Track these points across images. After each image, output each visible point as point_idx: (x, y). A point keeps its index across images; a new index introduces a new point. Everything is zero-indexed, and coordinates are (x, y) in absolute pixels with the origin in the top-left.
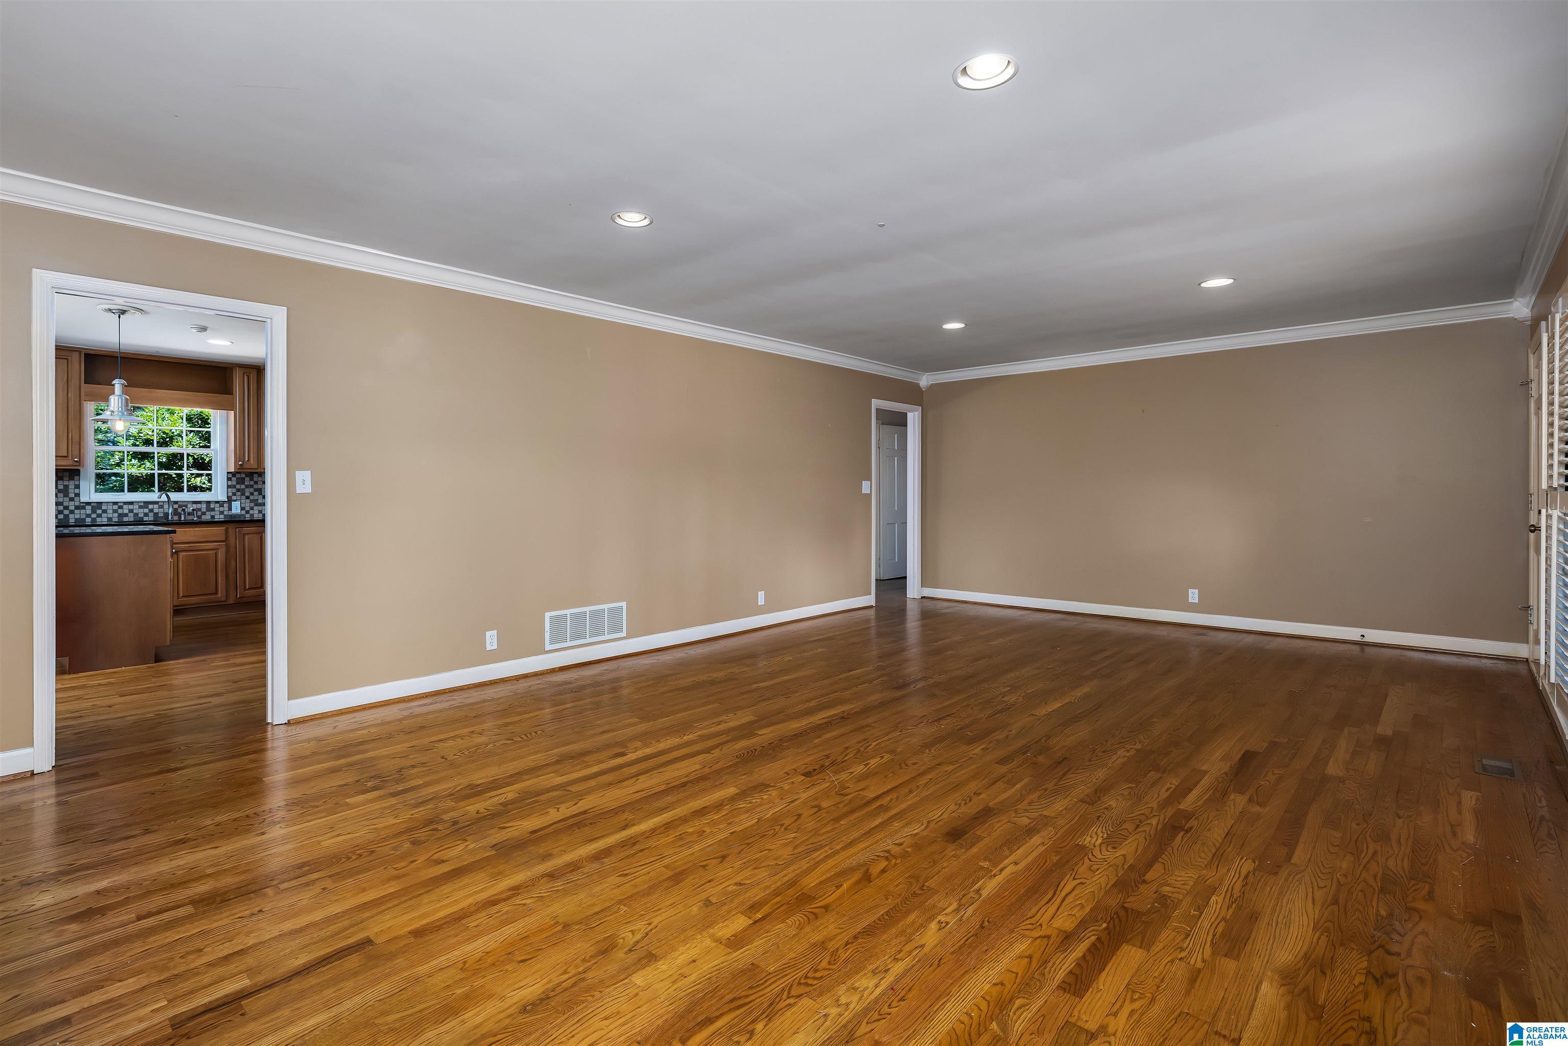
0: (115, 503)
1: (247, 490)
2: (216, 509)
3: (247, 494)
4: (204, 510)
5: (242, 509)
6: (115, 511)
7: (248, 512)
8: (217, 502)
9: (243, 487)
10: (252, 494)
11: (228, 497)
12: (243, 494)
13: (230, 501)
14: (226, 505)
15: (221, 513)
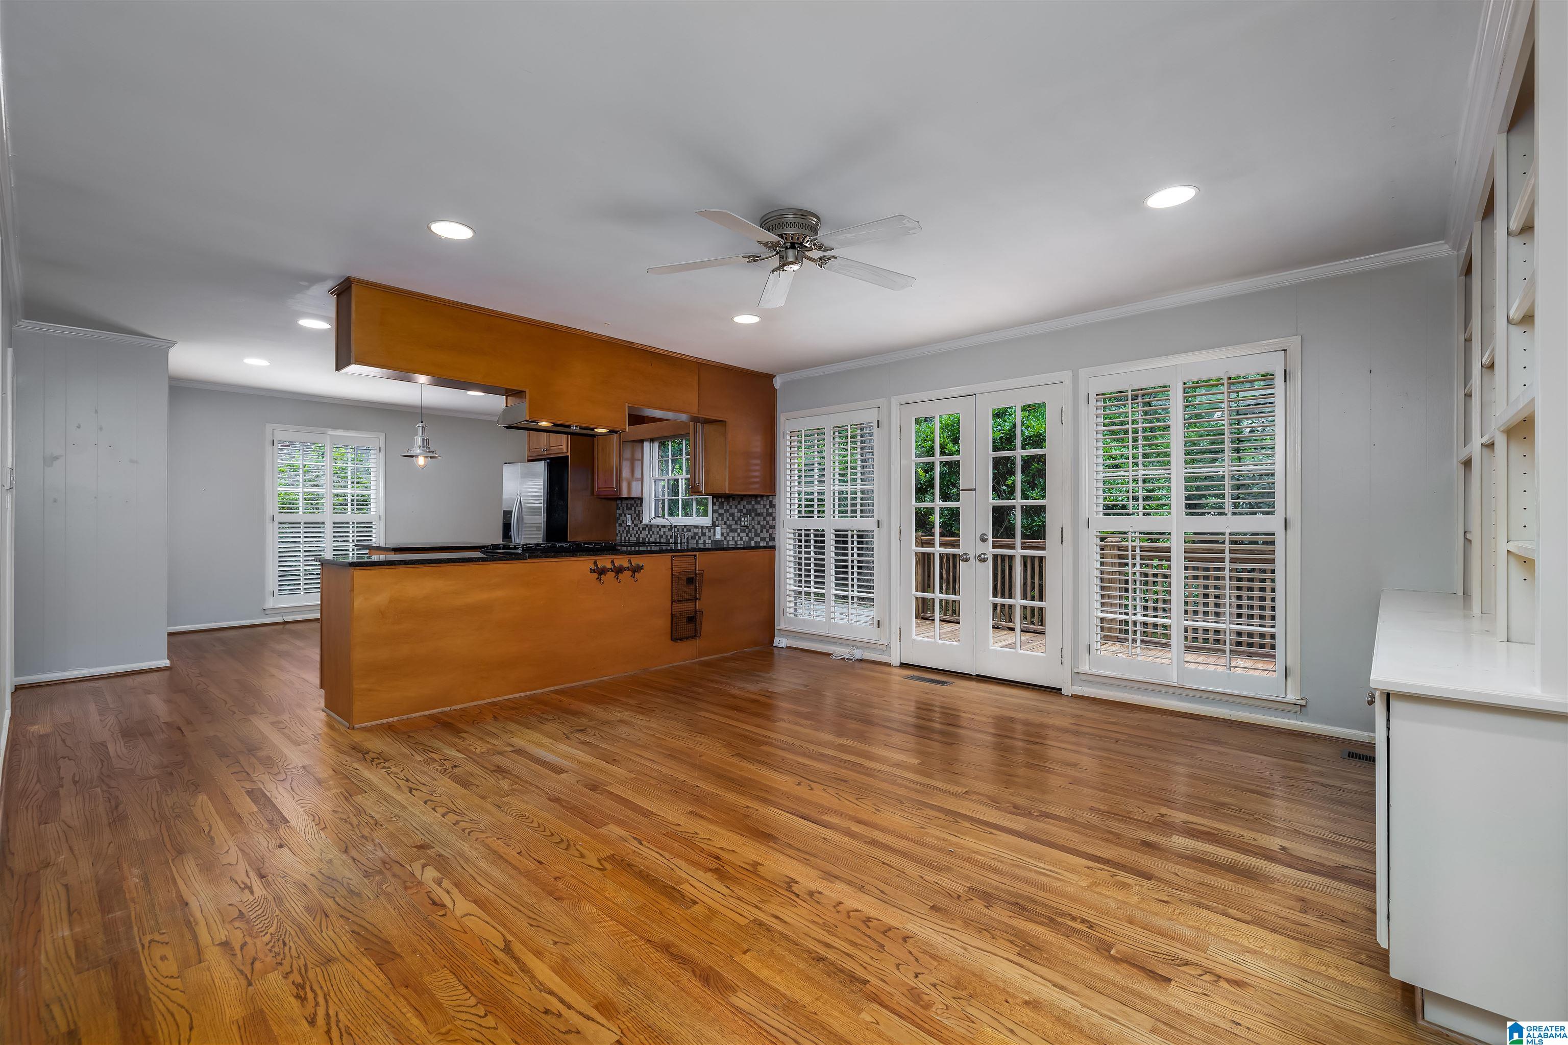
0: (658, 526)
1: (725, 515)
2: (707, 534)
3: (725, 519)
4: (700, 535)
5: (722, 534)
6: (658, 533)
7: (725, 538)
8: (707, 527)
9: (723, 511)
10: (728, 519)
11: (713, 522)
12: (722, 520)
13: (714, 525)
14: (712, 530)
15: (710, 538)
